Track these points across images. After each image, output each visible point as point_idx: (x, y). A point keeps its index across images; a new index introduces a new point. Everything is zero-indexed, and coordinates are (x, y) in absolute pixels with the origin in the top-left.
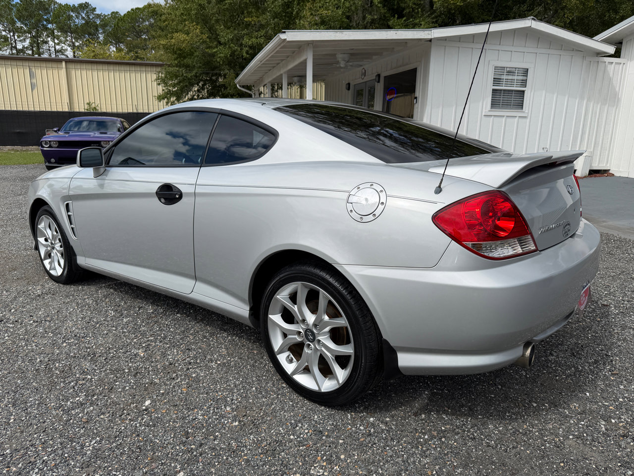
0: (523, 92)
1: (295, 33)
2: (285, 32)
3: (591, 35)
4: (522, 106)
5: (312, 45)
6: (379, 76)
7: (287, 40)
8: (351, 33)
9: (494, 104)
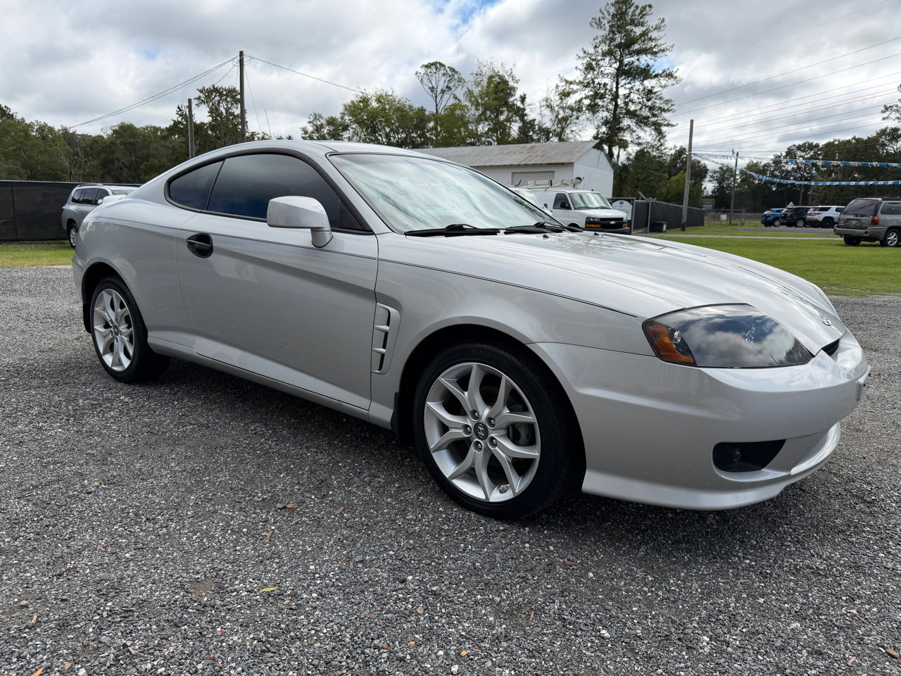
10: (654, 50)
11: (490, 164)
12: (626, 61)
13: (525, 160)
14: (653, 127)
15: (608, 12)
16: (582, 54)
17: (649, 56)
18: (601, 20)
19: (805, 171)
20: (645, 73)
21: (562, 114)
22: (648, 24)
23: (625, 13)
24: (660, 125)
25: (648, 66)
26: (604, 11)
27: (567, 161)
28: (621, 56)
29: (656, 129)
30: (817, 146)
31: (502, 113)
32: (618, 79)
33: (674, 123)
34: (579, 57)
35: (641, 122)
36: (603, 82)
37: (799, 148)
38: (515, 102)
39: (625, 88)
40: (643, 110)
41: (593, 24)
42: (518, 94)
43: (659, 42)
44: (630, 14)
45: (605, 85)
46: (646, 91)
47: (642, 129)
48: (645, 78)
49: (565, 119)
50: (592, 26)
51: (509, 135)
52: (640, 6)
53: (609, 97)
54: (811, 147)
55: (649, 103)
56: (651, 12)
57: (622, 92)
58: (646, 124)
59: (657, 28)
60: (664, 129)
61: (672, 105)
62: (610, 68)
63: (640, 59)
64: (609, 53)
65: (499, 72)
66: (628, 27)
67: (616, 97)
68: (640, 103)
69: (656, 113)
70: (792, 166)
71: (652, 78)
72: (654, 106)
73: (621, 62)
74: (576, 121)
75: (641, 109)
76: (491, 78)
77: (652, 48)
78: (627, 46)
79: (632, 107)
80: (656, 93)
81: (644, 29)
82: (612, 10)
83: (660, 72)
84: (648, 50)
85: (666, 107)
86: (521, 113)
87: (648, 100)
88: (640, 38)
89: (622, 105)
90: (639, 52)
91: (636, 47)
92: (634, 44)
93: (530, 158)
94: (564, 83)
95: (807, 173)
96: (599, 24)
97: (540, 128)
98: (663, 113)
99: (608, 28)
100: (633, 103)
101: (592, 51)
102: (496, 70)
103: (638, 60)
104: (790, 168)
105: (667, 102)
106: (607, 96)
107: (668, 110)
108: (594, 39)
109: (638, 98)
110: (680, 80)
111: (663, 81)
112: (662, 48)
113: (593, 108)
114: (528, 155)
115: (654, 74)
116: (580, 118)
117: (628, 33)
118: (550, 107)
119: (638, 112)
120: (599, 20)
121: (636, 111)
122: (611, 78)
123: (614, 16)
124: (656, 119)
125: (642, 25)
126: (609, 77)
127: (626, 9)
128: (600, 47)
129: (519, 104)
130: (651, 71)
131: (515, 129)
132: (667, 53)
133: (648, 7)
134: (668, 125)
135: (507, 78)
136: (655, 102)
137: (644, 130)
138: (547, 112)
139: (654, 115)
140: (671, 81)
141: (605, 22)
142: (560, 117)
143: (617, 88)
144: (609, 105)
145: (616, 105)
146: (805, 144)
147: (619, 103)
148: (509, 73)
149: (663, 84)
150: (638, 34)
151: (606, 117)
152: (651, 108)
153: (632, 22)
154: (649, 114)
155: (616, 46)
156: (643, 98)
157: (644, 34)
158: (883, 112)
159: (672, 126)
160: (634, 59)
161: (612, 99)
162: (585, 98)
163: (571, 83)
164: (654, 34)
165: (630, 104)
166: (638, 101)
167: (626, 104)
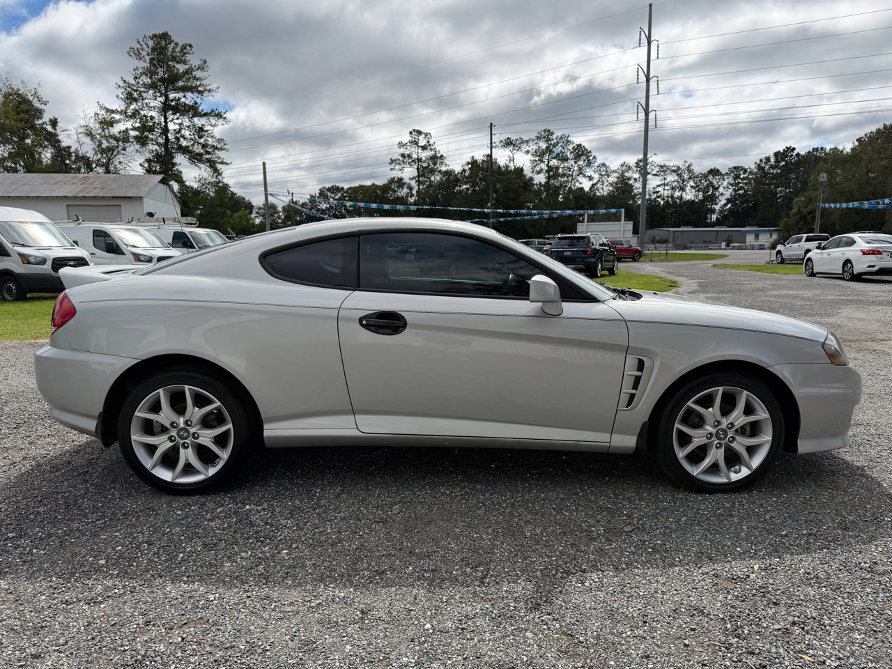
10: (200, 89)
11: (36, 195)
12: (172, 96)
13: (82, 191)
14: (208, 164)
15: (146, 44)
16: (122, 84)
17: (196, 94)
18: (140, 51)
19: (336, 210)
20: (193, 111)
21: (105, 145)
22: (191, 62)
23: (165, 48)
24: (215, 162)
25: (196, 103)
26: (142, 42)
27: (134, 195)
28: (166, 91)
29: (211, 166)
30: (342, 188)
31: (27, 136)
32: (165, 114)
33: (229, 162)
34: (119, 86)
35: (194, 158)
36: (149, 115)
37: (329, 190)
38: (45, 126)
39: (174, 123)
40: (196, 147)
41: (131, 54)
42: (46, 118)
43: (203, 82)
44: (170, 49)
45: (152, 118)
46: (197, 129)
47: (195, 165)
48: (194, 116)
49: (110, 150)
50: (130, 55)
51: (40, 162)
52: (180, 45)
53: (158, 131)
54: (338, 189)
55: (202, 141)
56: (192, 52)
57: (171, 126)
58: (200, 161)
59: (200, 68)
60: (219, 166)
61: (224, 144)
62: (155, 101)
63: (187, 96)
64: (153, 86)
65: (18, 90)
66: (170, 63)
67: (165, 131)
68: (192, 139)
69: (210, 150)
70: (325, 205)
71: (201, 116)
72: (207, 144)
73: (167, 97)
74: (123, 152)
75: (193, 145)
76: (6, 96)
77: (196, 87)
78: (171, 81)
79: (184, 143)
80: (207, 131)
81: (187, 67)
82: (151, 43)
83: (209, 111)
84: (193, 88)
85: (219, 146)
86: (52, 139)
87: (200, 138)
88: (184, 76)
89: (174, 140)
90: (184, 89)
91: (180, 83)
92: (178, 80)
93: (88, 190)
94: (103, 112)
95: (339, 212)
96: (139, 56)
97: (77, 156)
98: (216, 151)
99: (148, 61)
100: (185, 138)
101: (132, 82)
102: (15, 88)
103: (185, 96)
104: (324, 208)
105: (220, 140)
106: (156, 130)
107: (221, 149)
108: (135, 70)
109: (190, 135)
110: (229, 121)
111: (213, 120)
112: (208, 88)
113: (142, 141)
114: (83, 186)
115: (203, 113)
116: (128, 149)
117: (169, 69)
118: (89, 134)
119: (191, 148)
120: (138, 51)
121: (188, 147)
122: (157, 111)
123: (154, 49)
124: (210, 156)
125: (185, 62)
126: (156, 110)
127: (166, 45)
128: (141, 79)
129: (49, 128)
130: (201, 109)
131: (47, 155)
132: (213, 93)
133: (188, 47)
134: (223, 163)
135: (31, 98)
136: (207, 140)
137: (198, 166)
138: (87, 140)
139: (208, 153)
140: (221, 121)
141: (144, 53)
142: (104, 146)
143: (166, 122)
144: (159, 138)
145: (167, 139)
146: (333, 186)
147: (170, 138)
148: (33, 93)
149: (214, 123)
150: (181, 71)
151: (156, 150)
152: (204, 146)
153: (174, 58)
154: (202, 151)
155: (159, 80)
156: (194, 134)
157: (187, 72)
158: (390, 164)
159: (227, 164)
160: (180, 95)
161: (161, 133)
162: (132, 129)
163: (113, 112)
164: (198, 74)
165: (182, 140)
166: (189, 137)
167: (178, 139)
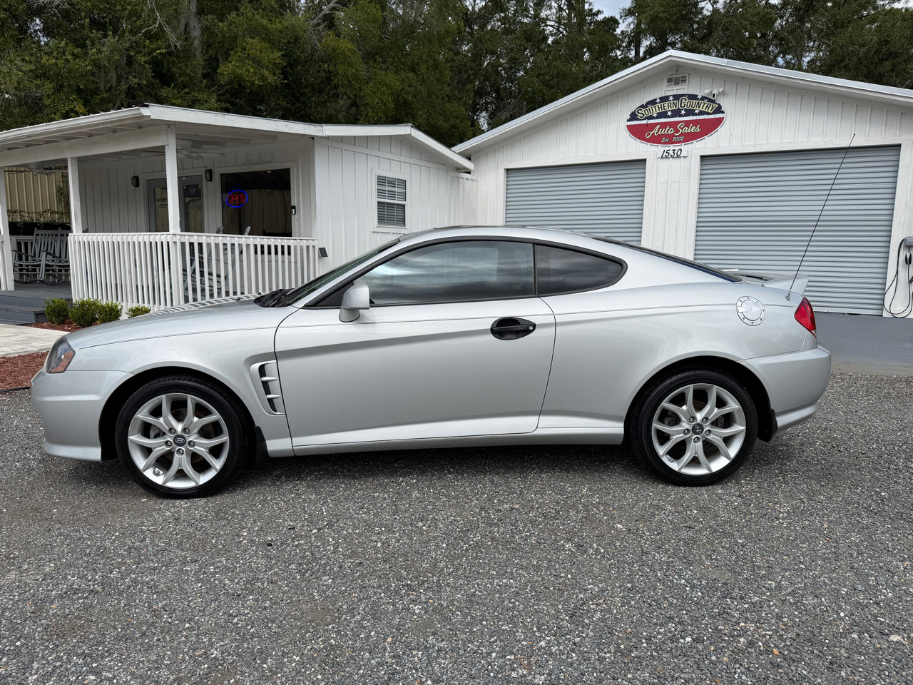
0: (404, 206)
1: (163, 109)
2: (147, 106)
3: (450, 145)
4: (404, 222)
5: (174, 127)
6: (210, 172)
7: (152, 117)
8: (235, 117)
9: (382, 220)
